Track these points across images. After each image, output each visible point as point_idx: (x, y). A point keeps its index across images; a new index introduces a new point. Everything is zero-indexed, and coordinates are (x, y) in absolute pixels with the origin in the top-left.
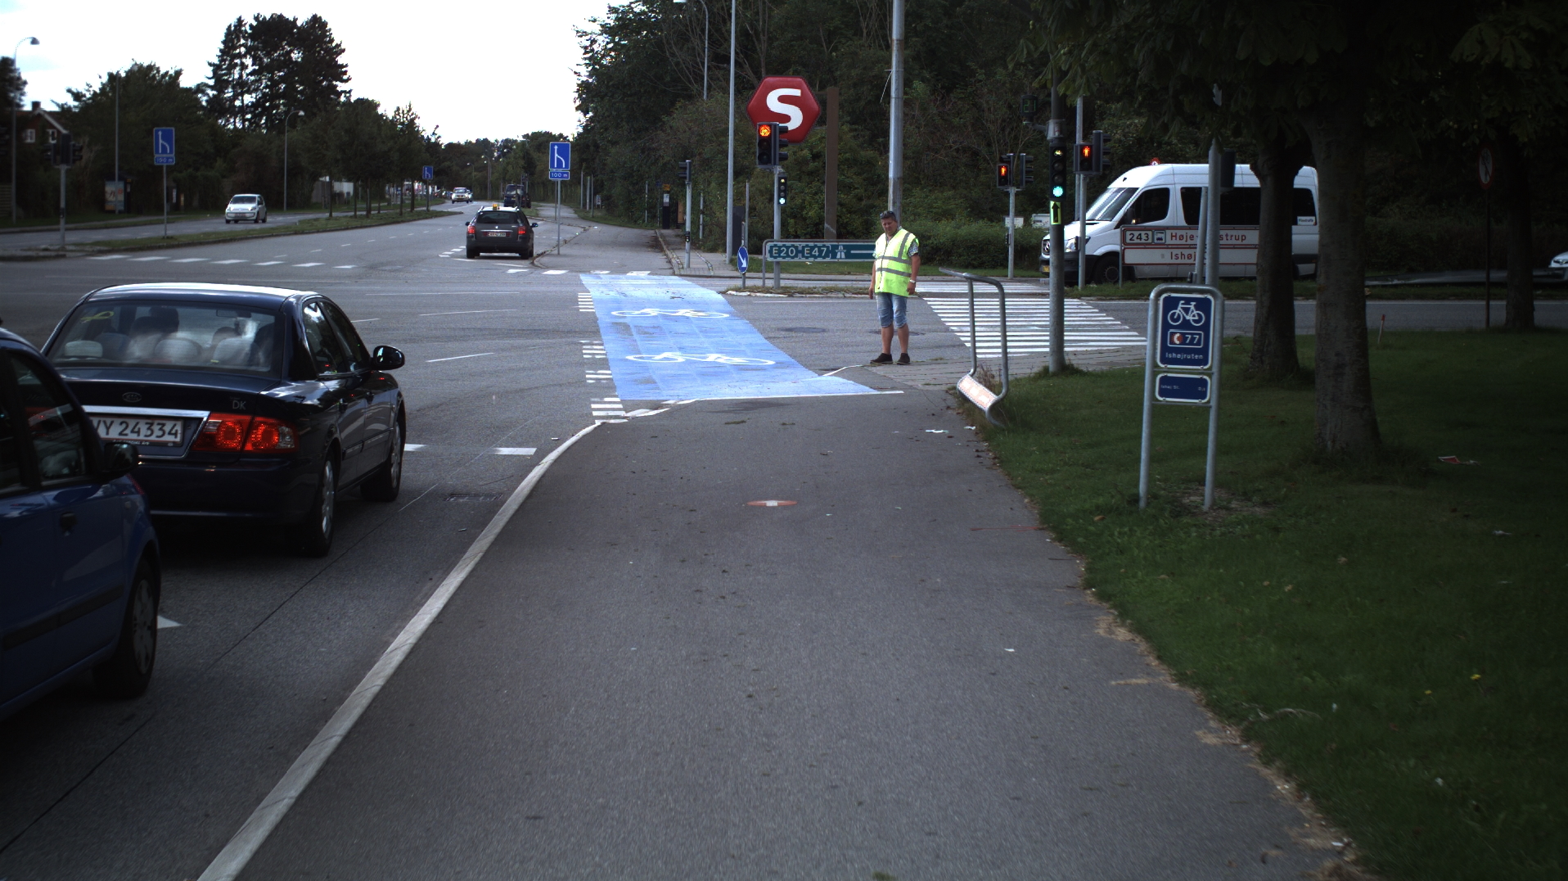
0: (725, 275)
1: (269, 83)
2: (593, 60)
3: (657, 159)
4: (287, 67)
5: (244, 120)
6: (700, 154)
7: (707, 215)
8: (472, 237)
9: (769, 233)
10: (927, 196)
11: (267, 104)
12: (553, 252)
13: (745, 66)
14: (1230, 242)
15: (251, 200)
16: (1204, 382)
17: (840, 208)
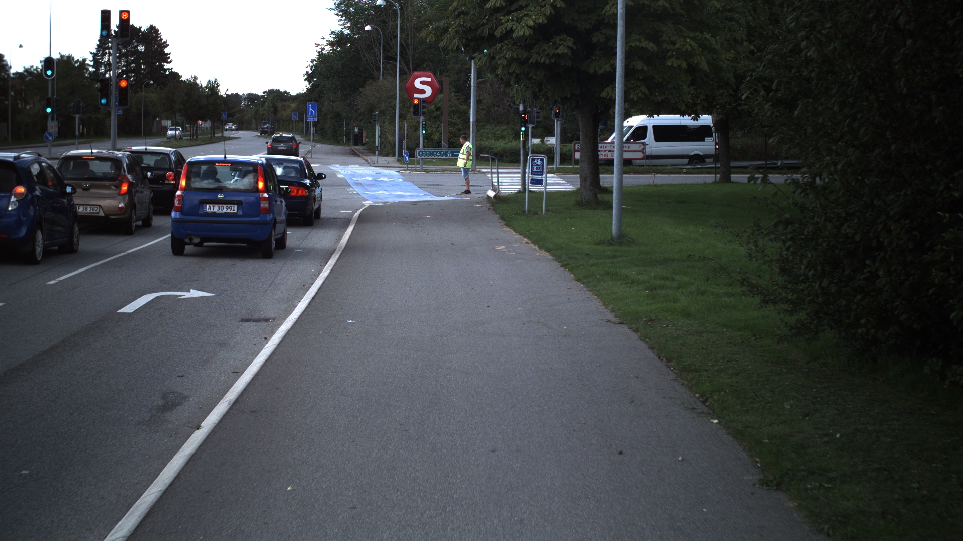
0: (397, 166)
1: (126, 64)
2: (321, 57)
3: (357, 110)
4: (136, 54)
7: (384, 138)
8: (270, 149)
9: (418, 146)
10: (493, 128)
16: (542, 180)
17: (450, 135)
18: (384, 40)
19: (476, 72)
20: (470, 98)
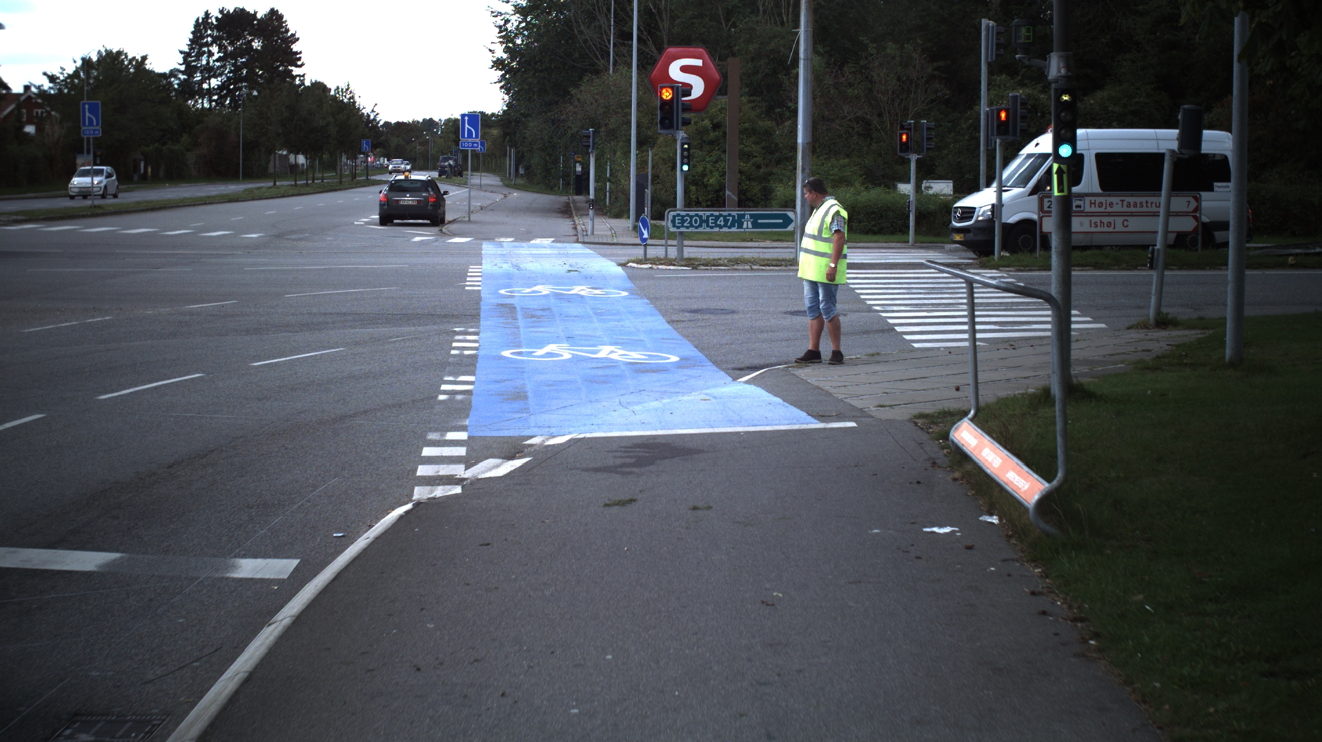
0: (629, 243)
1: (233, 68)
2: (507, 37)
3: (566, 130)
4: (249, 54)
5: (210, 101)
6: (606, 125)
7: (613, 183)
9: (672, 199)
11: (232, 87)
12: (465, 219)
13: (648, 43)
17: (740, 176)
19: (810, 27)
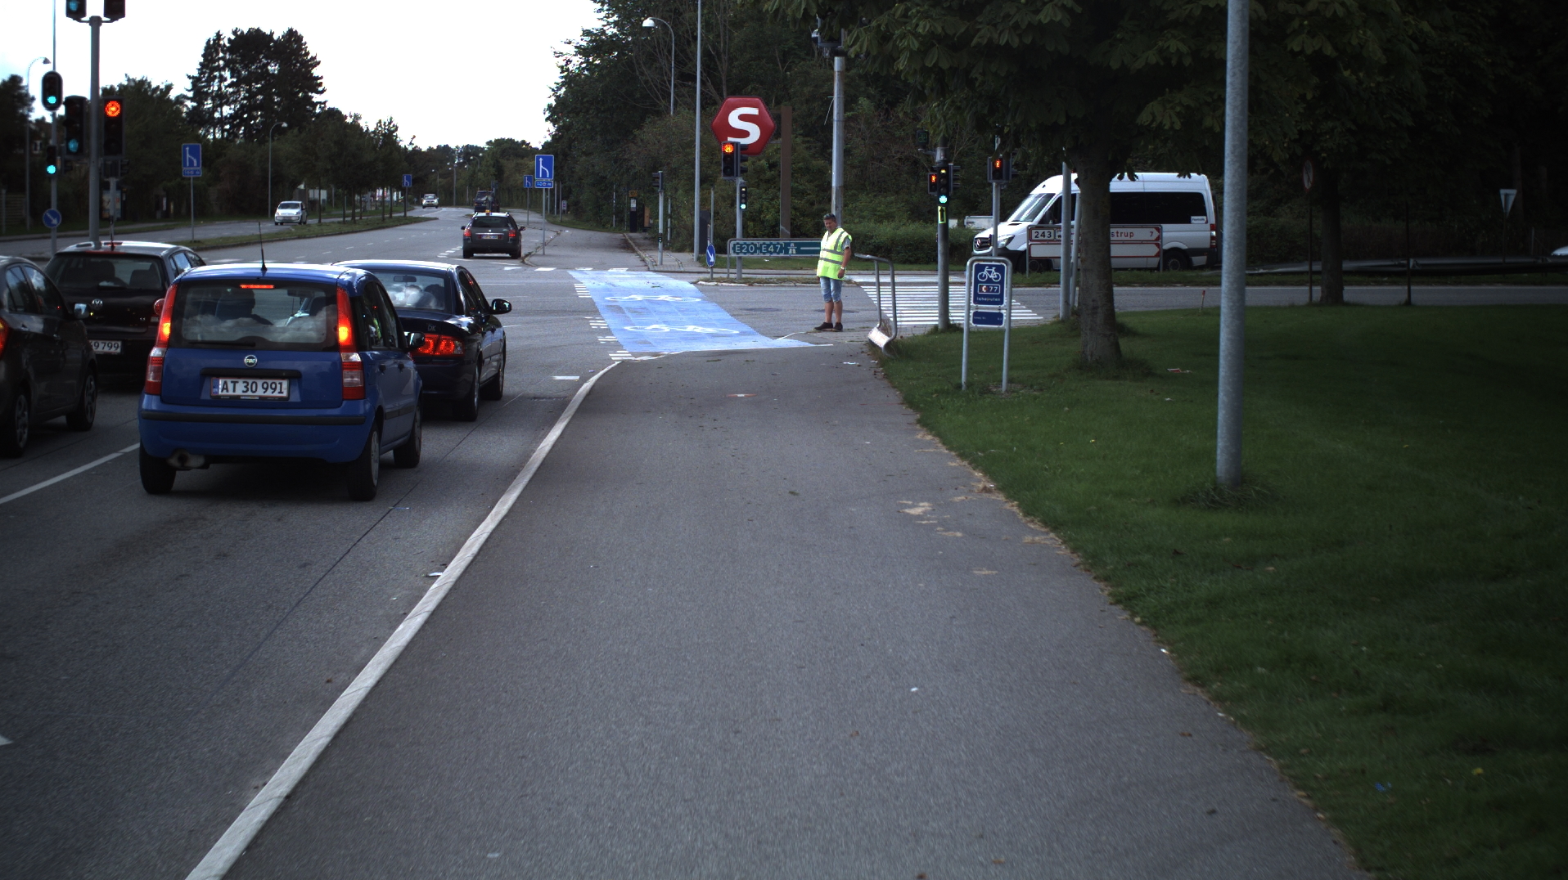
0: (695, 270)
1: (247, 95)
2: (569, 79)
3: (629, 169)
4: (265, 79)
5: (223, 131)
7: (675, 219)
8: (468, 239)
9: (732, 232)
10: (872, 201)
11: (245, 116)
12: (538, 253)
13: (708, 84)
14: (1120, 238)
15: (295, 206)
16: (1001, 315)
17: (793, 212)
18: (676, 44)
19: (842, 93)
20: (831, 147)
